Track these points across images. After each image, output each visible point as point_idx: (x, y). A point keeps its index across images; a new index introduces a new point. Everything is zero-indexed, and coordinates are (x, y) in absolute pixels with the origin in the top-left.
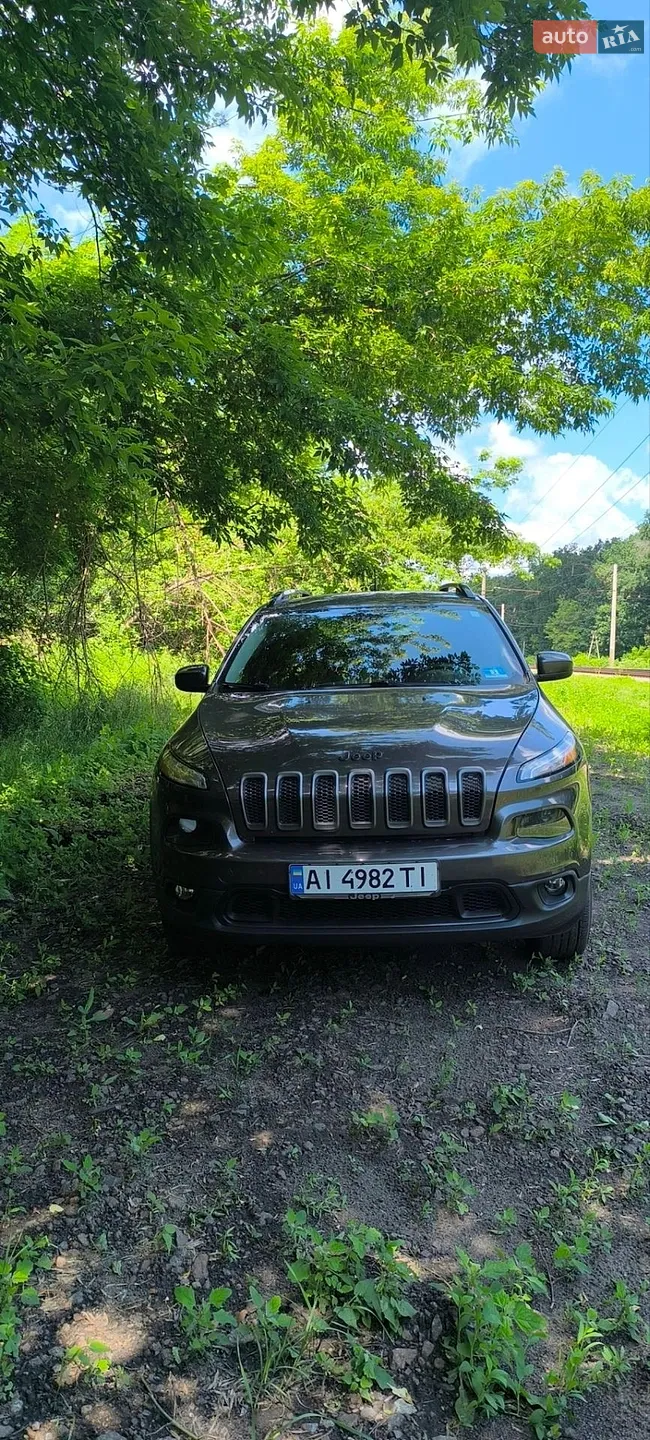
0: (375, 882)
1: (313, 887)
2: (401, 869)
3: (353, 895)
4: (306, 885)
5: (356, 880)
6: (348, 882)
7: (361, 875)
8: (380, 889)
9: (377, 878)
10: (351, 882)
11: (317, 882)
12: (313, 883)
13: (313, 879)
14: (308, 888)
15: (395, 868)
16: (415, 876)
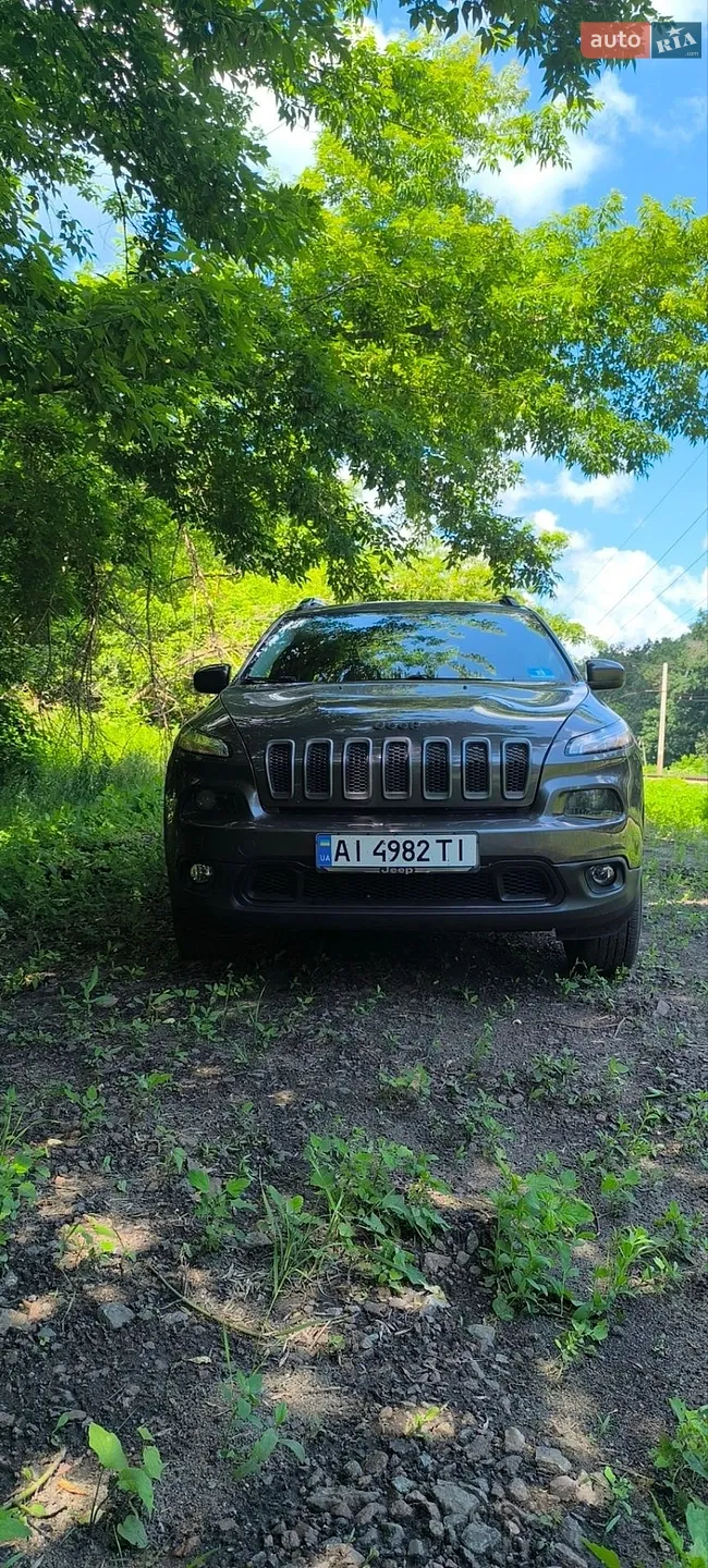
0: (409, 855)
1: (342, 859)
2: (438, 841)
3: (385, 868)
4: (333, 857)
5: (388, 852)
6: (379, 854)
7: (394, 846)
8: (415, 863)
9: (411, 850)
10: (383, 854)
11: (346, 854)
12: (342, 854)
13: (342, 851)
14: (336, 860)
15: (431, 839)
16: (452, 848)
